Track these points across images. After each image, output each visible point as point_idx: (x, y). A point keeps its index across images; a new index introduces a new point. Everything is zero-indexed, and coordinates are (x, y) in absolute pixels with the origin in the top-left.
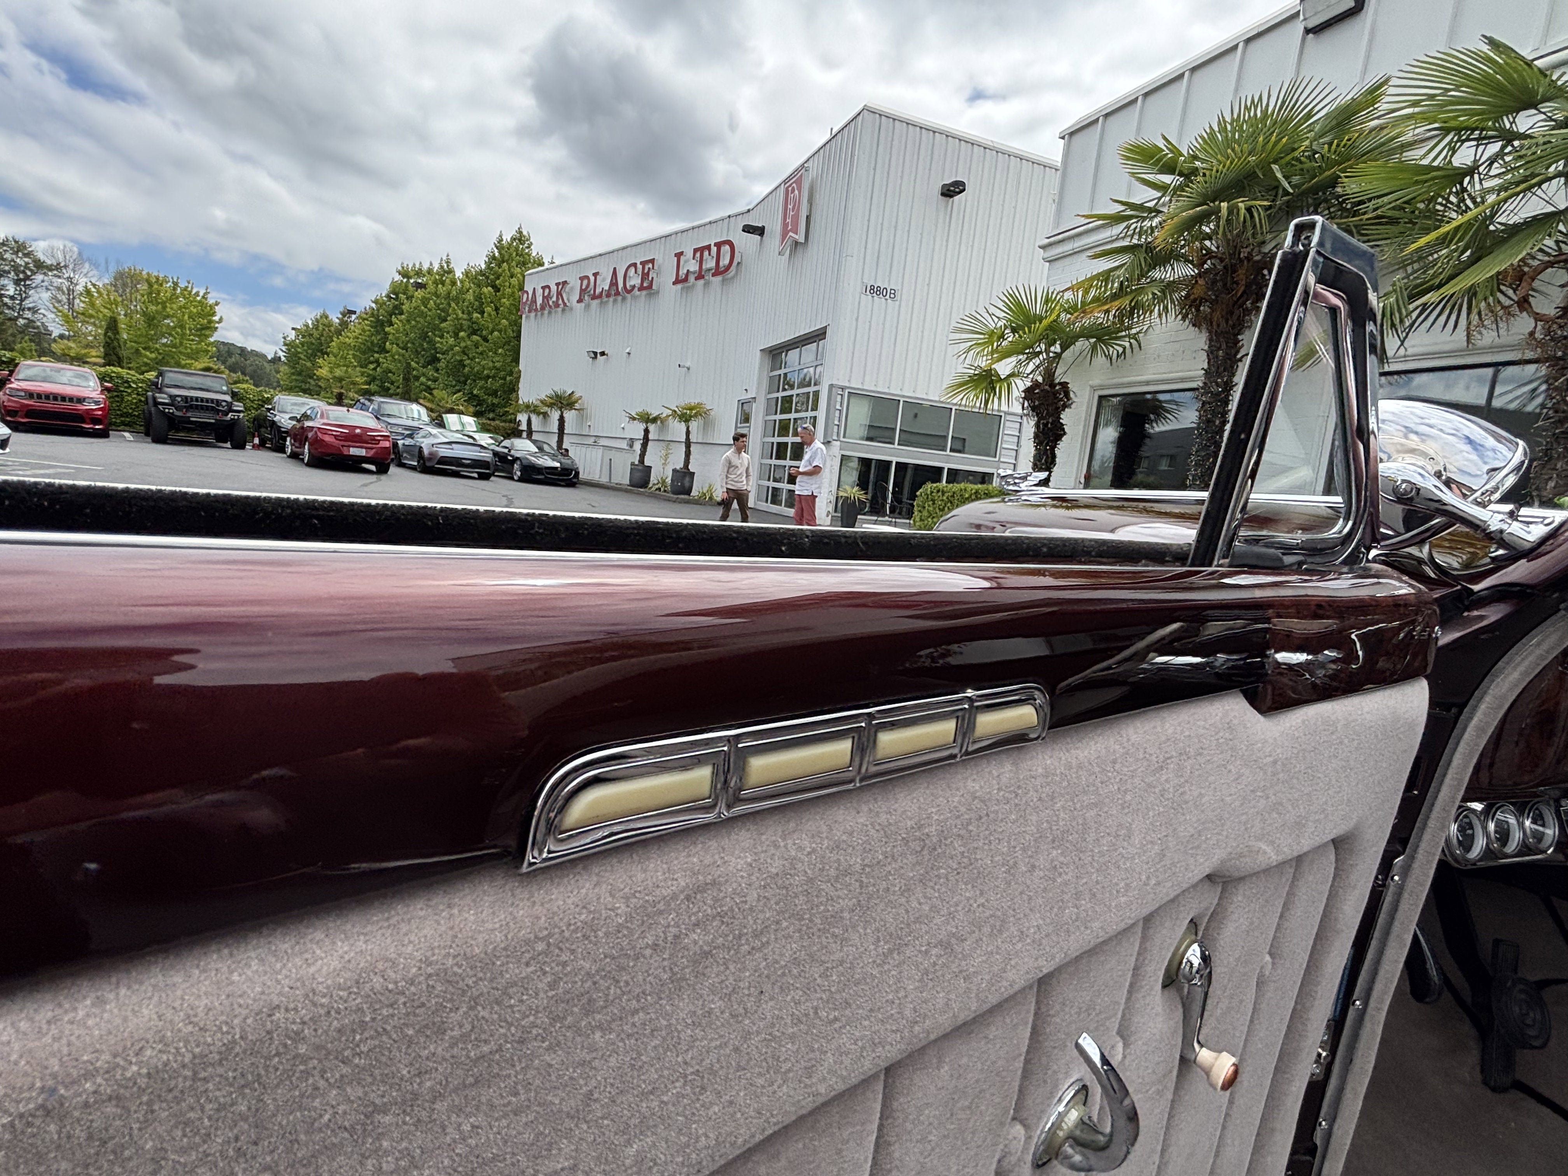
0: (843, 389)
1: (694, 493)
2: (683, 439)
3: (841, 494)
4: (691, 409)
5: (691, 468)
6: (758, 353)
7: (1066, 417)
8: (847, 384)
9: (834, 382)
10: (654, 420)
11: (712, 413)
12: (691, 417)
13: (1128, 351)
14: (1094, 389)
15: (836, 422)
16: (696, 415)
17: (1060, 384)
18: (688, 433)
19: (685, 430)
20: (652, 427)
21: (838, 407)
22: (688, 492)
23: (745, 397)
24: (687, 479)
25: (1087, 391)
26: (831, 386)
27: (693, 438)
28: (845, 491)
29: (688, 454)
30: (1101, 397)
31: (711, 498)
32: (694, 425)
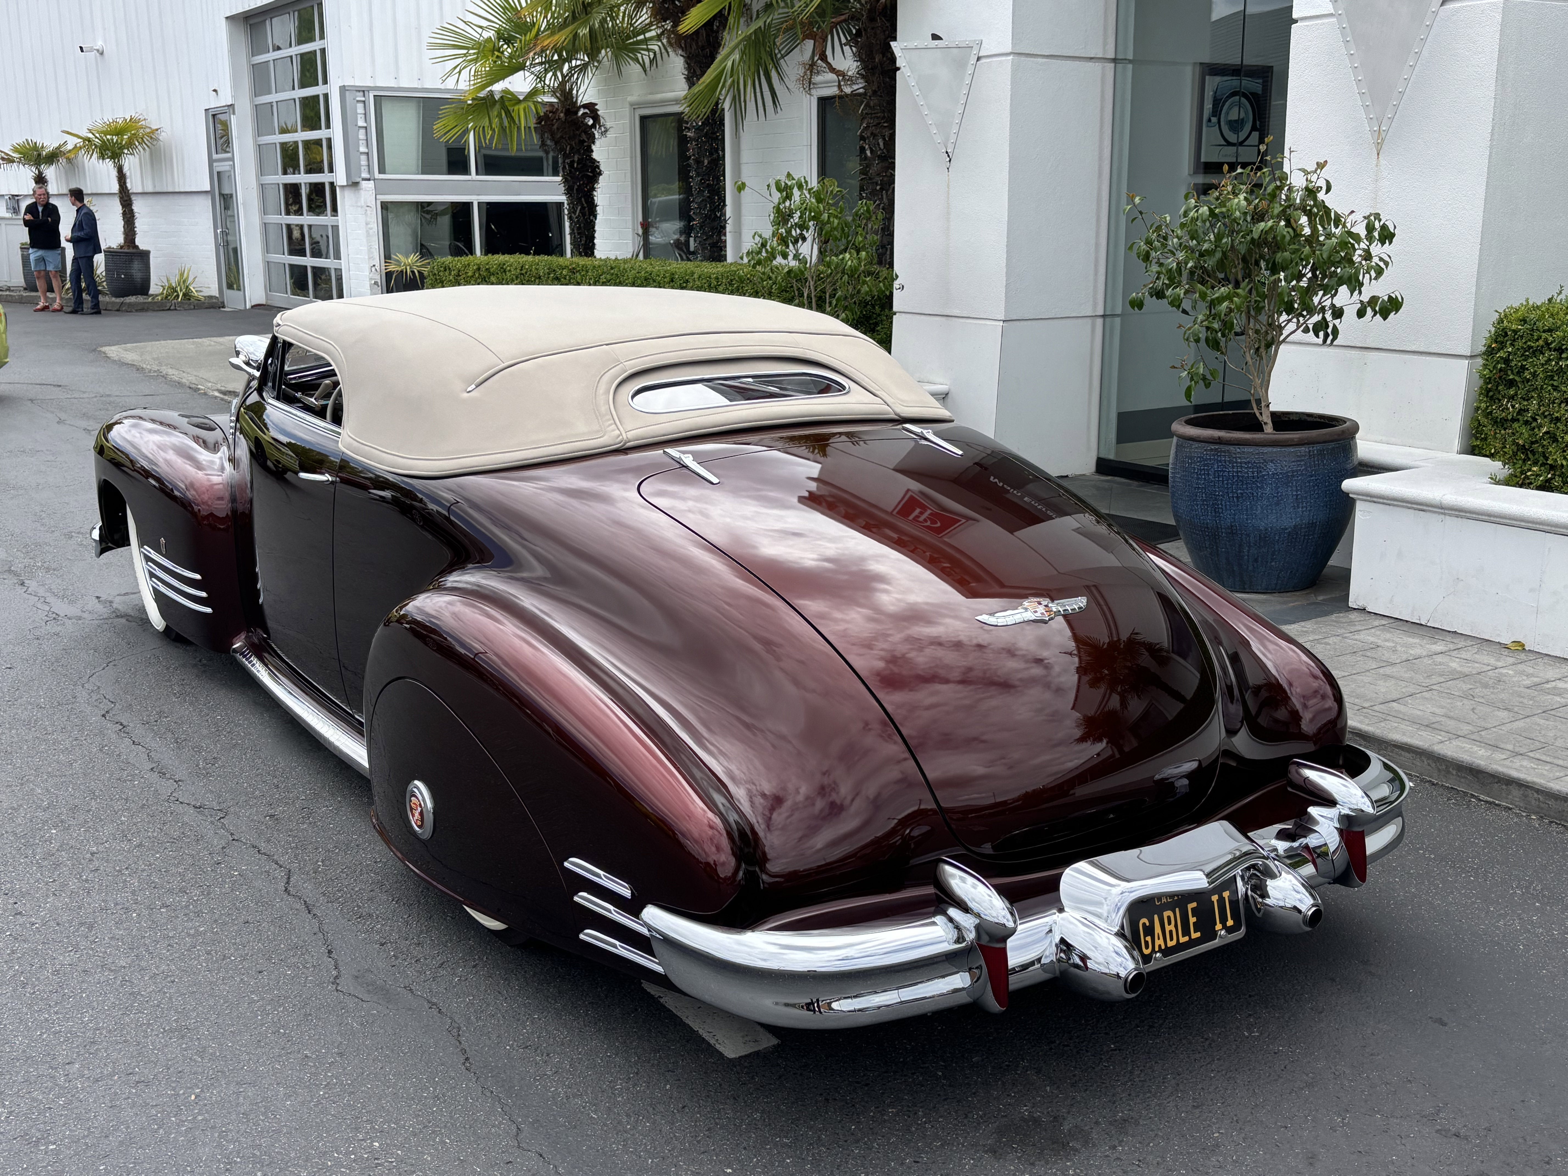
0: (364, 91)
1: (155, 288)
2: (114, 187)
3: (392, 268)
4: (119, 132)
5: (142, 242)
6: (223, 25)
7: (600, 151)
8: (369, 83)
9: (349, 82)
10: (53, 157)
11: (163, 136)
12: (122, 148)
13: (658, 56)
14: (634, 106)
15: (363, 149)
16: (130, 145)
17: (585, 106)
18: (122, 178)
19: (114, 173)
20: (50, 172)
21: (361, 123)
22: (143, 288)
23: (215, 103)
24: (136, 265)
25: (627, 110)
26: (343, 89)
27: (134, 185)
28: (398, 263)
29: (129, 218)
30: (643, 119)
31: (187, 295)
32: (130, 163)
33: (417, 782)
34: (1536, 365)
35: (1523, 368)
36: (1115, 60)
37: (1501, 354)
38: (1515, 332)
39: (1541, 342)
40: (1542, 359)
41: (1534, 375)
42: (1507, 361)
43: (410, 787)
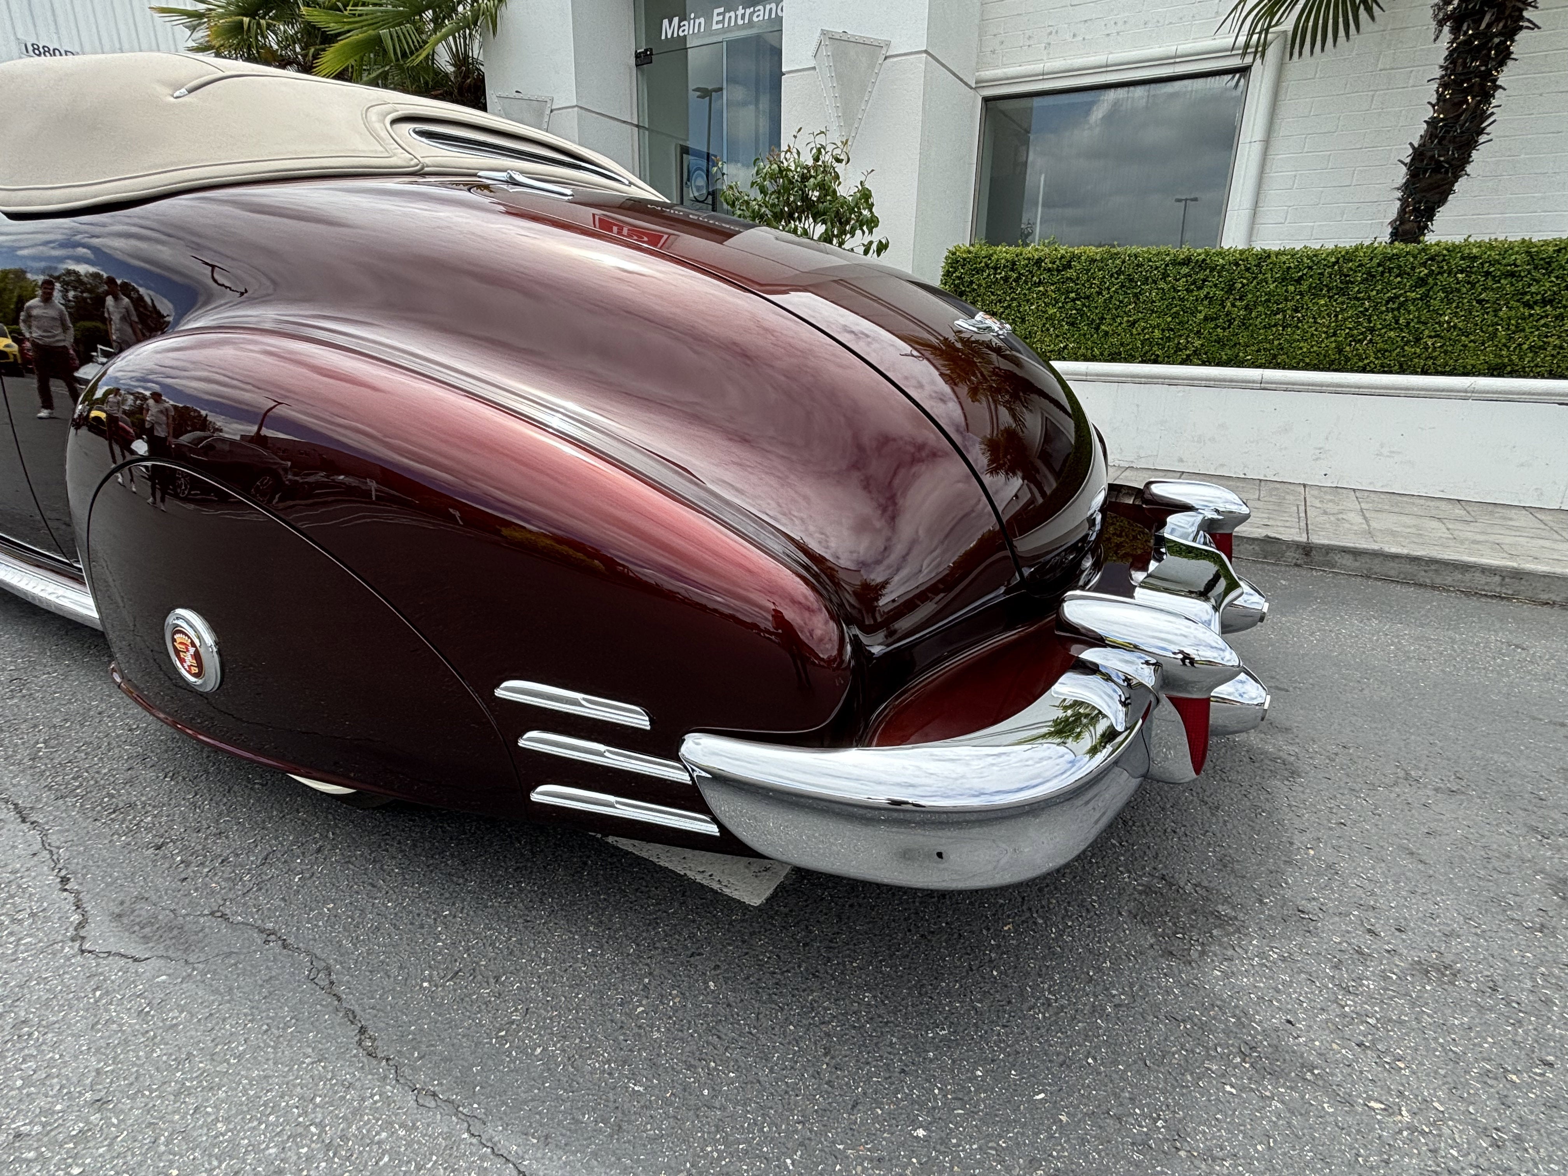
33: (180, 611)
34: (981, 279)
35: (972, 282)
36: (637, 126)
37: (957, 274)
38: (964, 259)
39: (983, 264)
40: (985, 274)
41: (980, 285)
42: (959, 278)
43: (171, 620)
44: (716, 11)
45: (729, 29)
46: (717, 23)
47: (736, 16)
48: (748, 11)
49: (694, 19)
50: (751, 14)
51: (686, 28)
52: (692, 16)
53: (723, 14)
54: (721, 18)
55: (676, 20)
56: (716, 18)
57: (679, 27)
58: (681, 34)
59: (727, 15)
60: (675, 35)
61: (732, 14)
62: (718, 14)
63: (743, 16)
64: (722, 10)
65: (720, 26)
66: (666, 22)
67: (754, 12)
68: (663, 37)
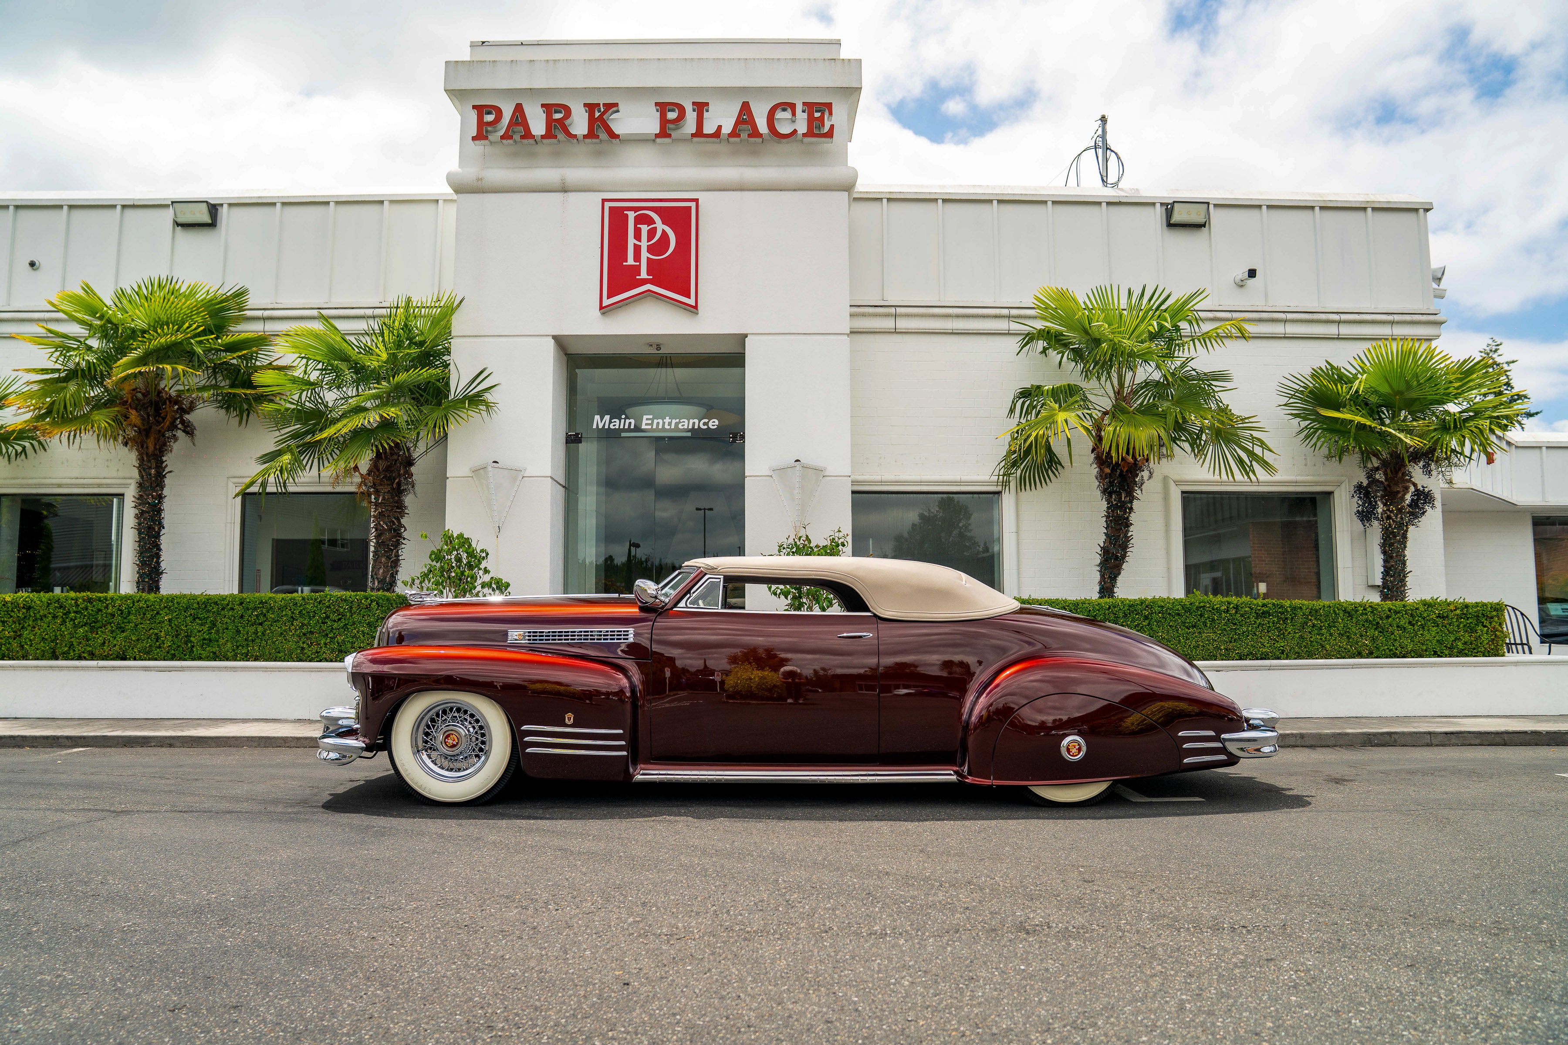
33: (1072, 737)
36: (565, 487)
43: (1066, 741)
44: (645, 417)
45: (657, 430)
46: (646, 424)
47: (664, 423)
48: (674, 421)
49: (625, 419)
50: (677, 424)
51: (618, 424)
52: (623, 416)
53: (652, 420)
54: (650, 422)
55: (607, 417)
56: (644, 421)
57: (610, 422)
58: (612, 427)
59: (655, 421)
60: (606, 427)
61: (660, 421)
62: (647, 419)
63: (670, 424)
64: (651, 417)
65: (650, 427)
66: (597, 417)
67: (680, 422)
68: (595, 427)
